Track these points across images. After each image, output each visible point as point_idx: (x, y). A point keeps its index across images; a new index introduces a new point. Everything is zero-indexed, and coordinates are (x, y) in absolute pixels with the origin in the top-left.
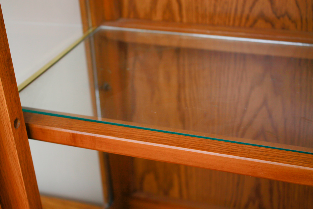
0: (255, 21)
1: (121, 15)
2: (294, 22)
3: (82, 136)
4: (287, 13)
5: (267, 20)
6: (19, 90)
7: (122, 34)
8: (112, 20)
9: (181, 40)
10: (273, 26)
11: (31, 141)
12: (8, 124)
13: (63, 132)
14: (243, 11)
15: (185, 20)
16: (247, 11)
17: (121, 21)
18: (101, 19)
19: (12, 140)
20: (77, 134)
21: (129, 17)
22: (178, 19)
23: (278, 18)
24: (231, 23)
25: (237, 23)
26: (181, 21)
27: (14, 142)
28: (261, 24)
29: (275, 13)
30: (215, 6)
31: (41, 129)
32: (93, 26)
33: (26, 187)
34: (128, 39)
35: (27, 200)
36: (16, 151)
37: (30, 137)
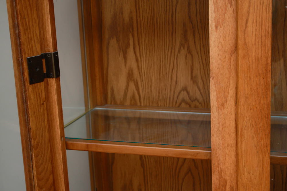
0: (180, 104)
1: (106, 103)
2: (200, 103)
3: (91, 145)
4: (196, 99)
5: (187, 103)
6: (64, 127)
7: (107, 111)
8: (101, 105)
9: (140, 113)
10: (190, 106)
11: (67, 151)
12: (59, 138)
13: (82, 144)
14: (173, 99)
15: (142, 105)
16: (175, 99)
17: (106, 105)
18: (95, 105)
19: (60, 146)
20: (89, 144)
21: (111, 104)
22: (139, 104)
23: (192, 101)
24: (168, 105)
25: (171, 105)
26: (141, 105)
27: (61, 147)
28: (183, 105)
29: (190, 98)
30: (159, 96)
31: (72, 143)
32: (91, 108)
33: (64, 171)
34: (110, 114)
35: (63, 178)
36: (61, 152)
37: (67, 149)
